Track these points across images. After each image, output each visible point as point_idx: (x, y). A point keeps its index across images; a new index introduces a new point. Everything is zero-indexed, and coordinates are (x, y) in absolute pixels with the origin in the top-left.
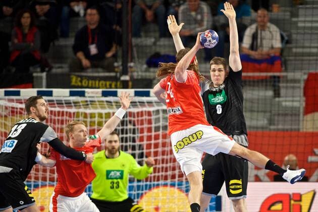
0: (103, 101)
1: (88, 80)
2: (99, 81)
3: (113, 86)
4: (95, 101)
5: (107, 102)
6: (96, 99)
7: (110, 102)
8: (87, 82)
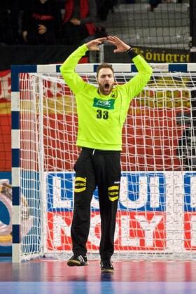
0: (170, 78)
1: (152, 53)
2: (165, 54)
3: (181, 60)
4: (161, 78)
5: (175, 78)
6: (161, 75)
7: (179, 79)
8: (151, 55)
